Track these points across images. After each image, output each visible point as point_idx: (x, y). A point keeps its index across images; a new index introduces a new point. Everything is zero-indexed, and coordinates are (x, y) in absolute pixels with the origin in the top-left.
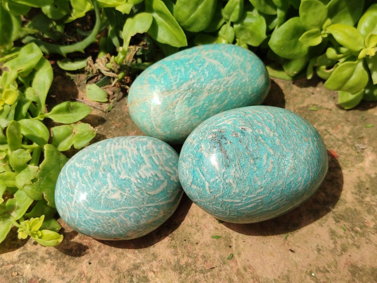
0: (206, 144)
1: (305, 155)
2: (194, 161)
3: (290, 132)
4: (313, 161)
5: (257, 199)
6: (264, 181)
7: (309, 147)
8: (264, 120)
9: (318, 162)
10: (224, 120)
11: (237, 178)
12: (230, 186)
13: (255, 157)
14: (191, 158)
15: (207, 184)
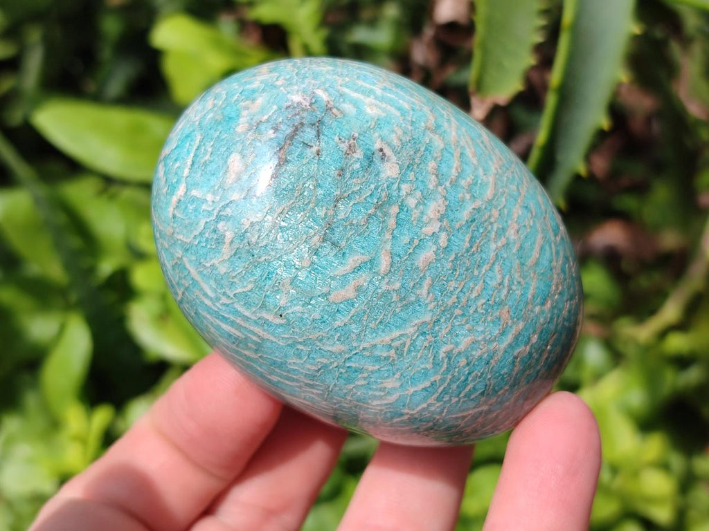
0: (269, 103)
1: (462, 347)
2: (211, 115)
3: (486, 267)
4: (467, 379)
5: (252, 328)
6: (298, 308)
7: (491, 341)
8: (454, 184)
9: (482, 394)
10: (368, 93)
11: (246, 241)
12: (219, 243)
13: (335, 238)
14: (215, 102)
15: (181, 191)
